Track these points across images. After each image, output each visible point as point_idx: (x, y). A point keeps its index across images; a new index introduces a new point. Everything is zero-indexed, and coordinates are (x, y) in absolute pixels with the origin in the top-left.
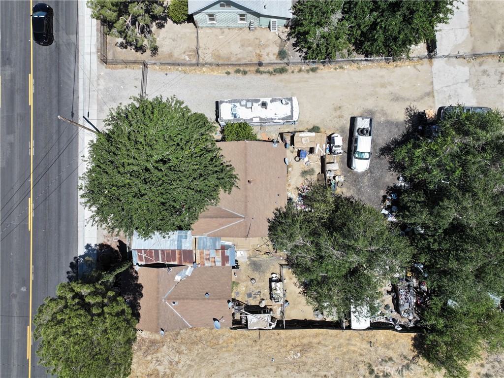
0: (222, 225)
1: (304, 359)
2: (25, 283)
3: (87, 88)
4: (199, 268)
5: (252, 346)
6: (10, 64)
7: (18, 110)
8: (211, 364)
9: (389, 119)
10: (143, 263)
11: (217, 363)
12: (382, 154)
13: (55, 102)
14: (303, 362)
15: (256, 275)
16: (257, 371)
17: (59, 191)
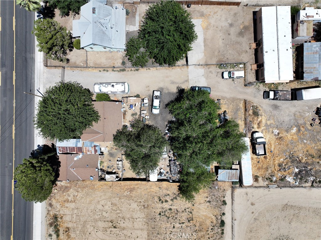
0: (94, 137)
1: (131, 194)
2: (11, 161)
3: (39, 77)
4: (85, 155)
5: (109, 189)
6: (5, 67)
7: (8, 87)
8: (91, 197)
9: (170, 91)
10: (61, 153)
11: (94, 196)
12: (166, 107)
13: (24, 83)
14: (131, 196)
15: (111, 159)
16: (111, 200)
17: (26, 122)
